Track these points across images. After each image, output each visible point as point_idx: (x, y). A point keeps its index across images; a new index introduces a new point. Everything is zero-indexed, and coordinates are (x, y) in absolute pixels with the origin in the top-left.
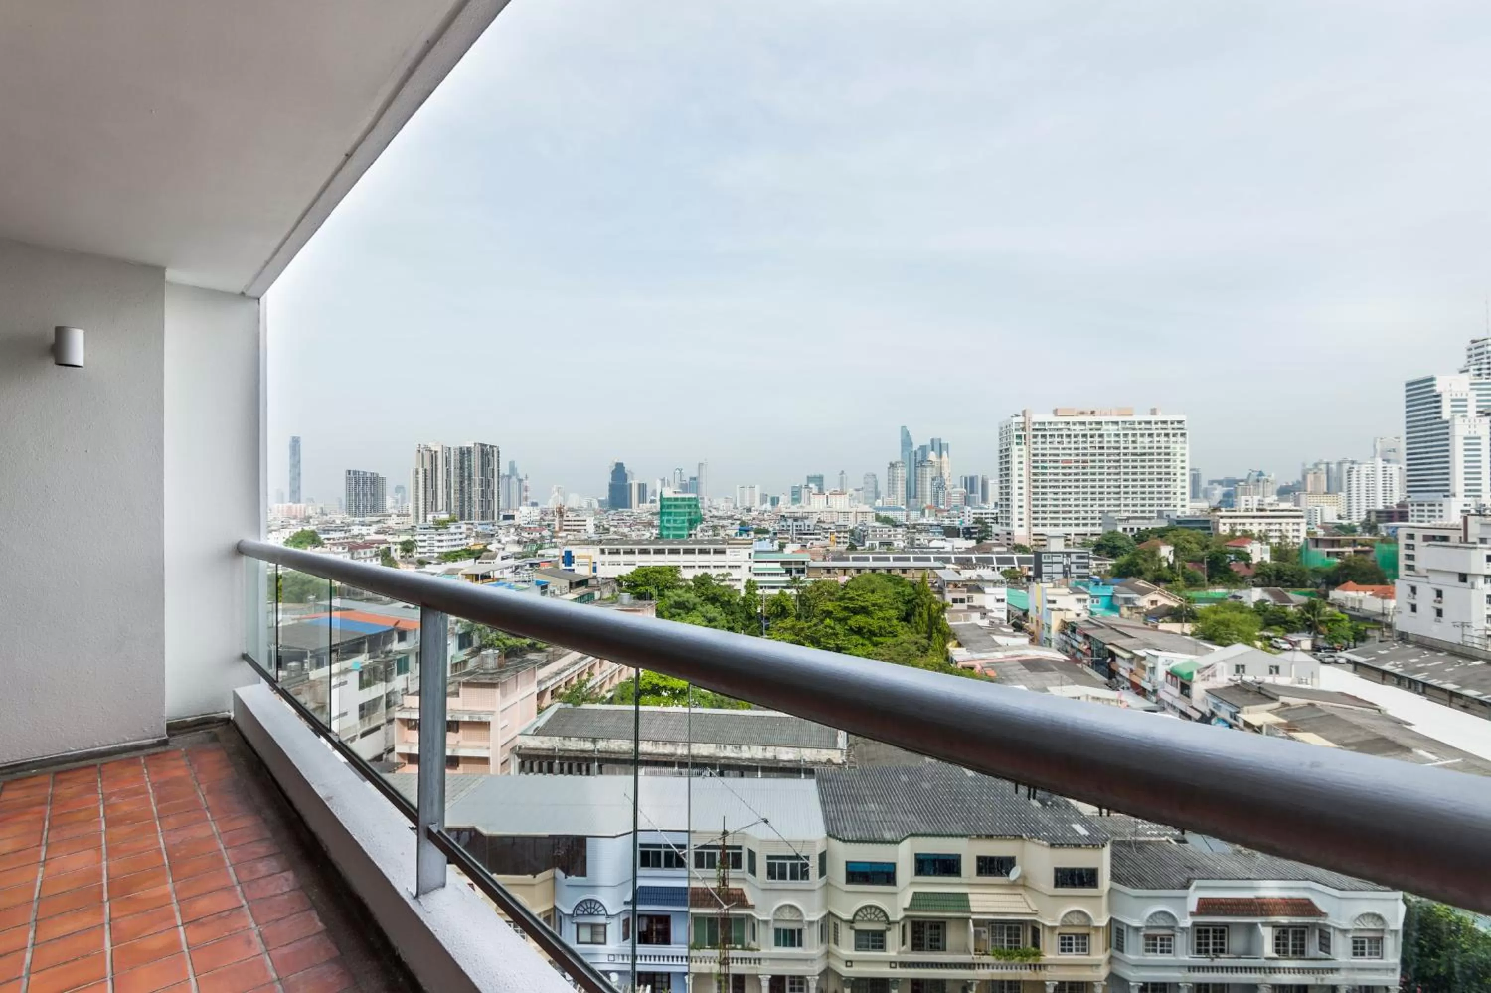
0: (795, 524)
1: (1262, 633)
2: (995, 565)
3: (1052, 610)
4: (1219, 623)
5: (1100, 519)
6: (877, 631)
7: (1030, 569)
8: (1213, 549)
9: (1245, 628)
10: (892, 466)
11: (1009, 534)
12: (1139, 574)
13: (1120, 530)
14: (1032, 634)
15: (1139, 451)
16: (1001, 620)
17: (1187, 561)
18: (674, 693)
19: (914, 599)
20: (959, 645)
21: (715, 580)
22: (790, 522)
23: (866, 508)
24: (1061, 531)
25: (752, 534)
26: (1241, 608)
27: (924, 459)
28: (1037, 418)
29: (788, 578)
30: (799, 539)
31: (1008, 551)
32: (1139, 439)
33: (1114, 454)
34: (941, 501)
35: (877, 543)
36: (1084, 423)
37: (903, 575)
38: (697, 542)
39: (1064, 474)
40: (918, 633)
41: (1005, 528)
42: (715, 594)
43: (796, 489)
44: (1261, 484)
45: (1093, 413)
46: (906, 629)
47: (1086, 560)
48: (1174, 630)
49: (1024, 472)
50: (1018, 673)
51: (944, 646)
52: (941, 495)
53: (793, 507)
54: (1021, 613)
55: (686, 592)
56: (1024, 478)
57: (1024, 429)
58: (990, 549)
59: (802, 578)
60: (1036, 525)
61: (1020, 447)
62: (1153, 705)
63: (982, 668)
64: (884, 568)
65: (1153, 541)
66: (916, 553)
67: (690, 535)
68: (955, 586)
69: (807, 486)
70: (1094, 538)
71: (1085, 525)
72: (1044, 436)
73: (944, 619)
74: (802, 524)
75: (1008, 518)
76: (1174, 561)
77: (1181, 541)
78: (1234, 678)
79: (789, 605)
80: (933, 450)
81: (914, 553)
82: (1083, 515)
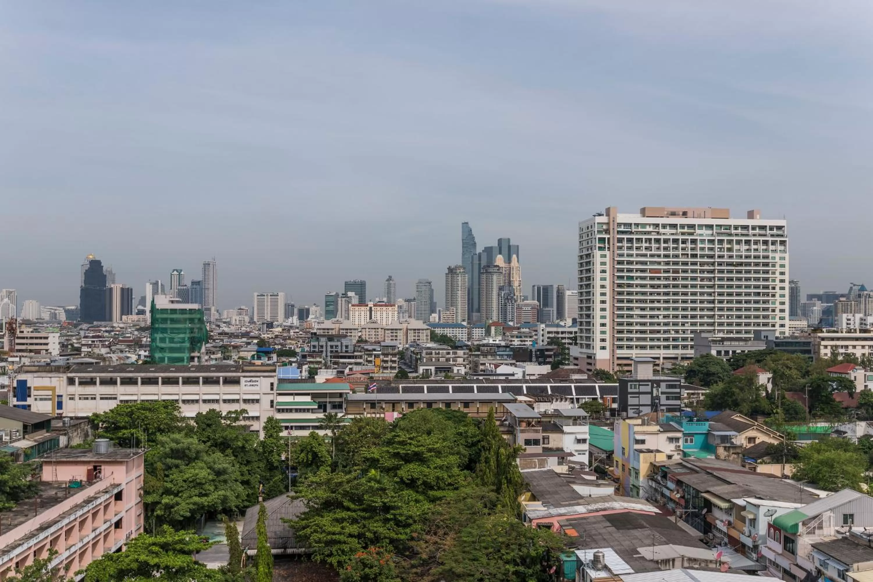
0: (329, 343)
1: (867, 473)
2: (574, 396)
3: (641, 451)
4: (822, 463)
5: (692, 340)
6: (434, 483)
7: (614, 401)
8: (815, 376)
9: (850, 468)
10: (451, 271)
11: (589, 357)
12: (735, 406)
13: (714, 353)
14: (616, 480)
15: (735, 260)
16: (582, 464)
17: (787, 390)
18: (168, 572)
19: (479, 441)
20: (534, 498)
21: (225, 418)
22: (323, 341)
23: (419, 324)
24: (649, 353)
25: (275, 357)
26: (845, 446)
27: (490, 264)
28: (622, 218)
29: (321, 416)
30: (335, 363)
31: (589, 380)
32: (736, 247)
33: (708, 264)
34: (509, 317)
35: (433, 368)
36: (674, 226)
37: (466, 410)
38: (201, 368)
39: (652, 286)
40: (484, 484)
41: (584, 350)
42: (225, 438)
43: (330, 299)
44: (863, 300)
45: (685, 214)
46: (469, 479)
47: (678, 390)
48: (772, 472)
49: (607, 283)
50: (604, 531)
51: (516, 499)
52: (509, 308)
53: (326, 321)
54: (604, 456)
55: (186, 435)
56: (607, 290)
57: (607, 231)
58: (568, 376)
59: (340, 415)
60: (620, 347)
61: (603, 253)
62: (752, 563)
63: (561, 526)
64: (442, 401)
65: (751, 367)
66: (481, 381)
67: (192, 359)
68: (529, 424)
69: (345, 295)
70: (686, 363)
71: (675, 347)
72: (630, 240)
73: (517, 466)
74: (339, 344)
75: (588, 338)
76: (773, 390)
77: (780, 367)
78: (842, 530)
79: (322, 451)
80: (500, 253)
81: (478, 381)
82: (673, 335)
